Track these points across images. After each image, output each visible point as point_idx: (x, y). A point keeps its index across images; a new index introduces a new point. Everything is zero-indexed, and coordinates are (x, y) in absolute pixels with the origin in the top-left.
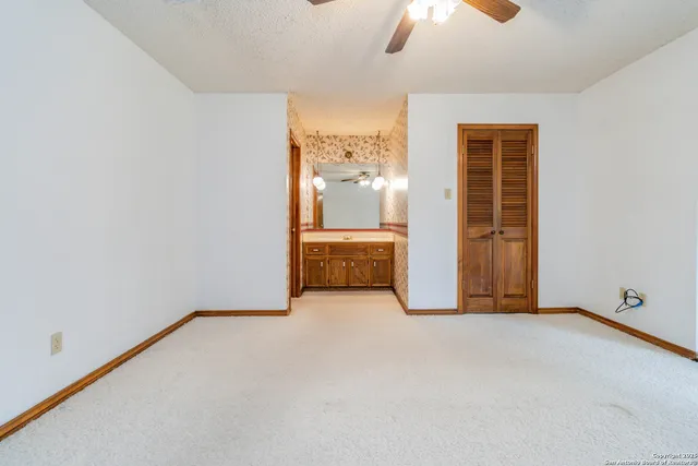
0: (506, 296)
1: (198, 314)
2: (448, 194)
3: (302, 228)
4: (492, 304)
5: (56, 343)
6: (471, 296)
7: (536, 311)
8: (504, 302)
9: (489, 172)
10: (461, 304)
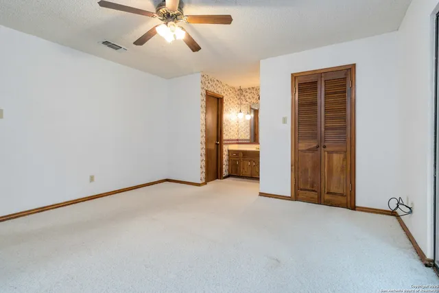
0: (328, 193)
1: (167, 180)
2: (285, 121)
3: (224, 142)
4: (316, 197)
5: (92, 179)
6: (301, 190)
7: (354, 208)
8: (327, 197)
9: (315, 104)
10: (293, 194)
